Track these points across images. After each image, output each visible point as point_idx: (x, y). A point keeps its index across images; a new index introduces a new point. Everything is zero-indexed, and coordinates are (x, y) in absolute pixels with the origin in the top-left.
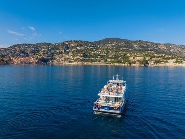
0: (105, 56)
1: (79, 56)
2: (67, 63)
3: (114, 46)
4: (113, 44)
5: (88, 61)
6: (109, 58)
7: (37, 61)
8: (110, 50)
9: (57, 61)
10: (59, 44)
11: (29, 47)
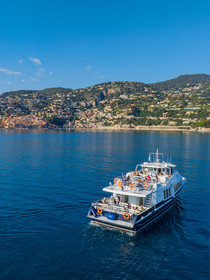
0: (177, 112)
1: (125, 113)
2: (101, 127)
3: (199, 91)
4: (196, 88)
5: (141, 123)
6: (186, 117)
7: (44, 123)
8: (190, 100)
9: (82, 122)
10: (86, 90)
11: (30, 97)
